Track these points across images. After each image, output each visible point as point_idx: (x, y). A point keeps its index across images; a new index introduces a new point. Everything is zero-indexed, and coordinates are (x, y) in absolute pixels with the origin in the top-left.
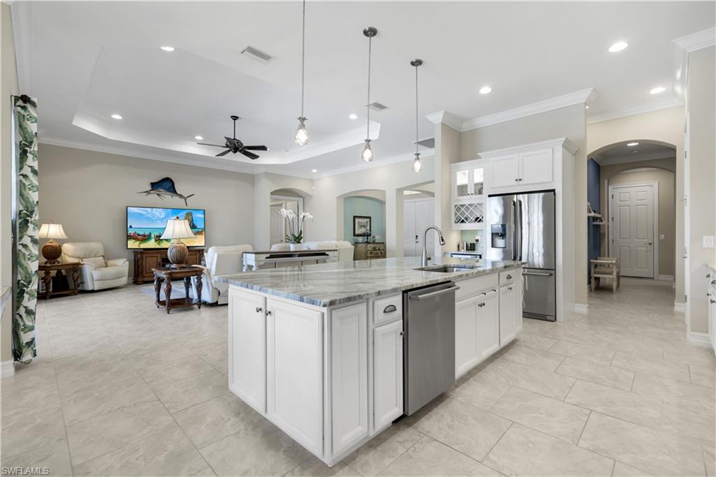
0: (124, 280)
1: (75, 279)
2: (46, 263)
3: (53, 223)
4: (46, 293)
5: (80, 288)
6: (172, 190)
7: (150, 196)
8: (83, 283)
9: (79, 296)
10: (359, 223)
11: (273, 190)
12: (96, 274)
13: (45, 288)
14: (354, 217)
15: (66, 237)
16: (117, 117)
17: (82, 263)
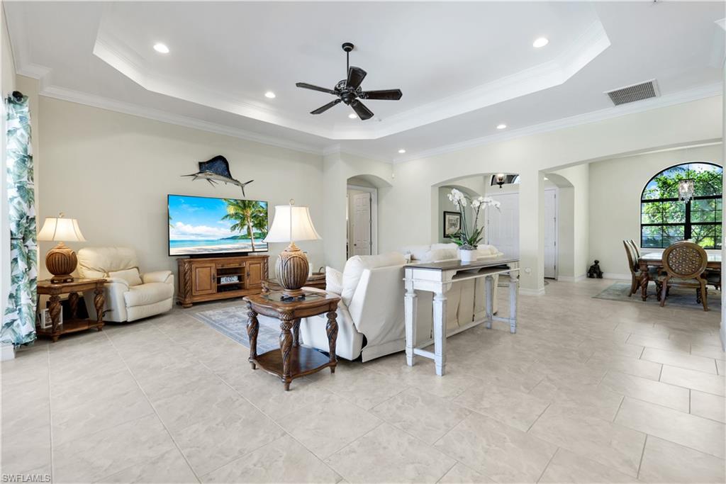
0: (168, 304)
1: (99, 305)
2: (52, 281)
3: (62, 217)
4: (52, 328)
5: (105, 319)
6: (226, 173)
7: (197, 181)
8: (110, 311)
9: (104, 332)
10: (449, 220)
11: (349, 177)
12: (131, 297)
13: (51, 321)
14: (445, 213)
15: (82, 239)
16: (161, 48)
17: (108, 279)
